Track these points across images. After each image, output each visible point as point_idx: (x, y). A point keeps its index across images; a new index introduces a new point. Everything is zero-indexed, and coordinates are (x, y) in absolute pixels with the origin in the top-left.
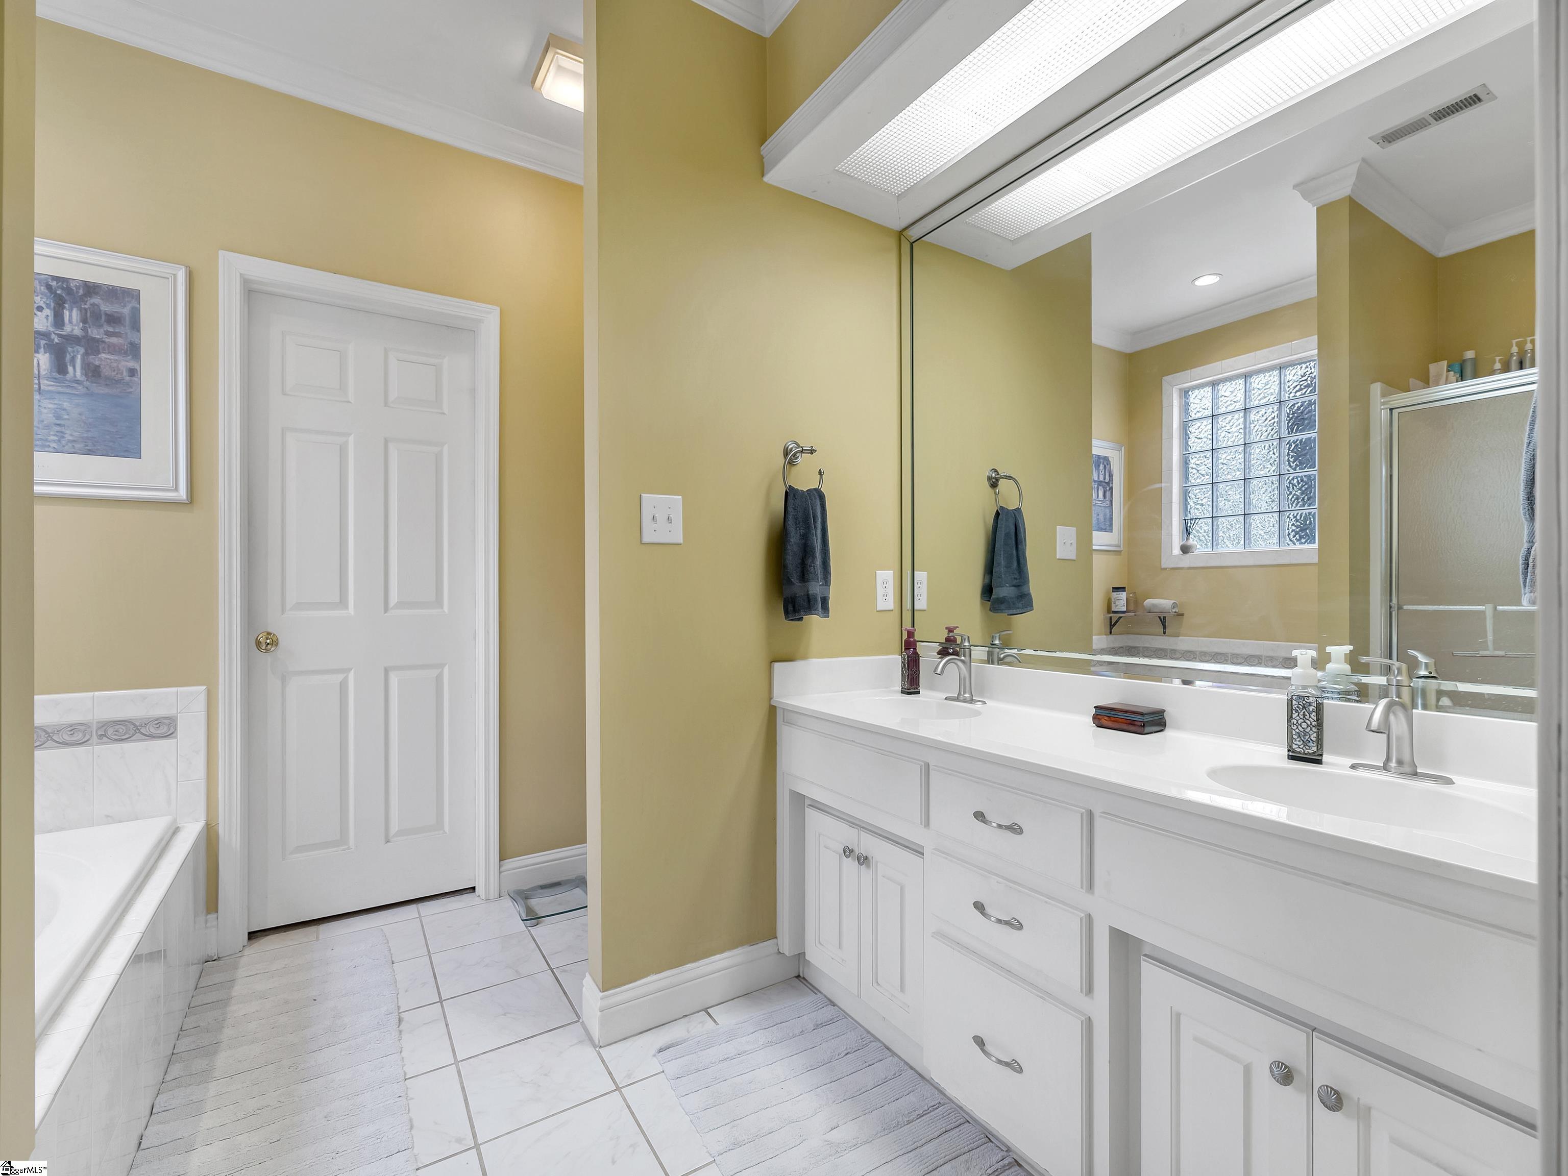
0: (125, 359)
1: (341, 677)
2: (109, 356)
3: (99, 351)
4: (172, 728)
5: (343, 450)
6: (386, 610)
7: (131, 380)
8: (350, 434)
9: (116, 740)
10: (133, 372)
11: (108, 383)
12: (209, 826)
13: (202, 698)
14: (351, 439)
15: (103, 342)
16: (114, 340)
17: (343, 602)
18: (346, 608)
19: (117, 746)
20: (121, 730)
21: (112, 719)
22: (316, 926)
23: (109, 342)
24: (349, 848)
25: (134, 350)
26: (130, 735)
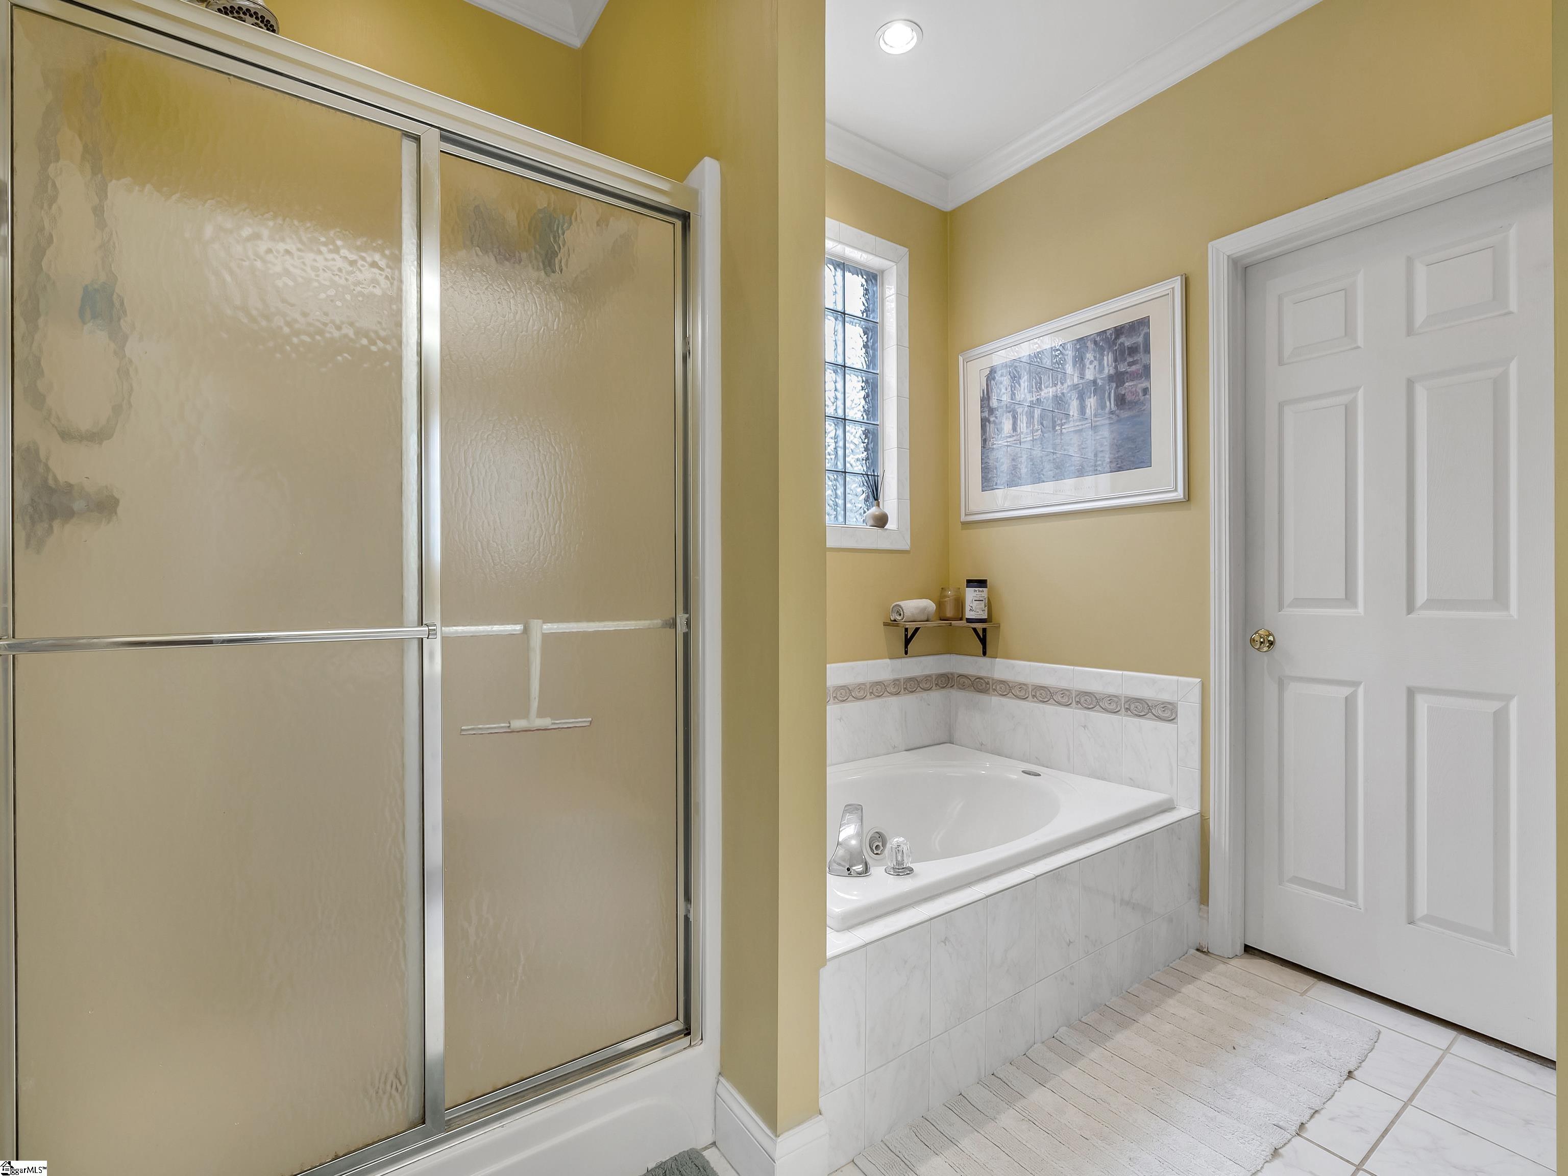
0: (1140, 381)
1: (1347, 691)
2: (1131, 383)
3: (1124, 381)
4: (1174, 715)
5: (1349, 411)
6: (1410, 608)
7: (1145, 398)
8: (1358, 388)
9: (1136, 715)
10: (1146, 391)
11: (1130, 407)
12: (1203, 818)
13: (1197, 691)
14: (1361, 393)
15: (1127, 373)
16: (1134, 368)
17: (1349, 598)
18: (1354, 605)
19: (1137, 720)
20: (1139, 708)
21: (1134, 697)
22: (1316, 980)
23: (1130, 371)
24: (1356, 906)
25: (1146, 371)
26: (1145, 713)
